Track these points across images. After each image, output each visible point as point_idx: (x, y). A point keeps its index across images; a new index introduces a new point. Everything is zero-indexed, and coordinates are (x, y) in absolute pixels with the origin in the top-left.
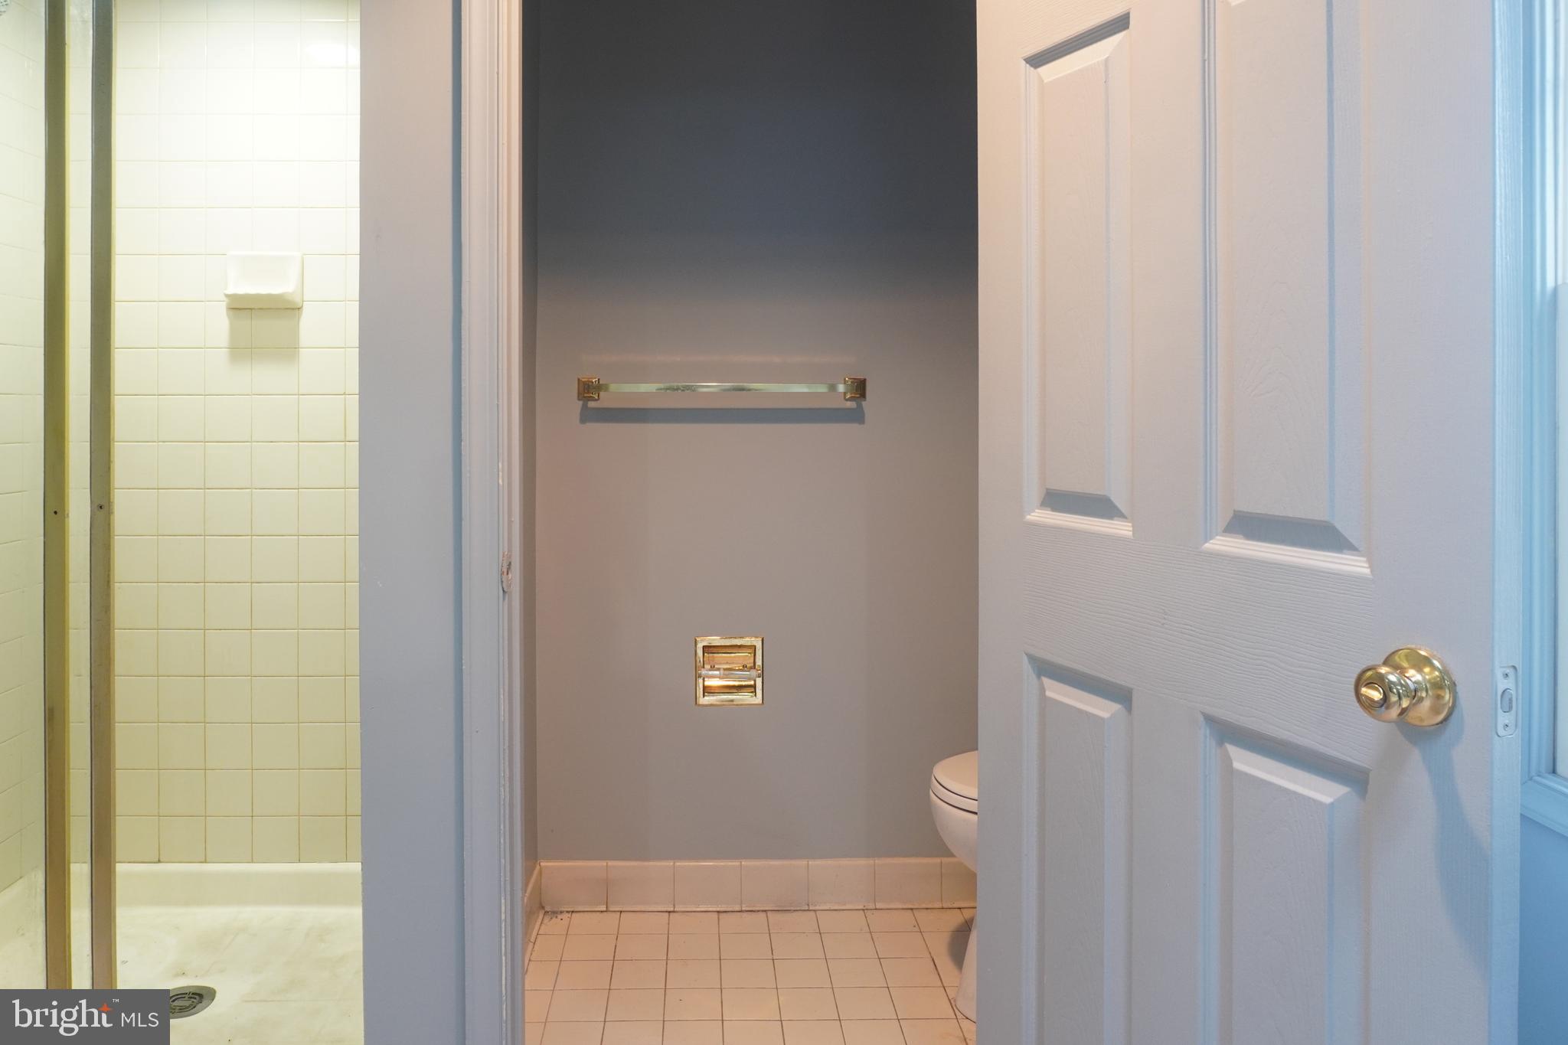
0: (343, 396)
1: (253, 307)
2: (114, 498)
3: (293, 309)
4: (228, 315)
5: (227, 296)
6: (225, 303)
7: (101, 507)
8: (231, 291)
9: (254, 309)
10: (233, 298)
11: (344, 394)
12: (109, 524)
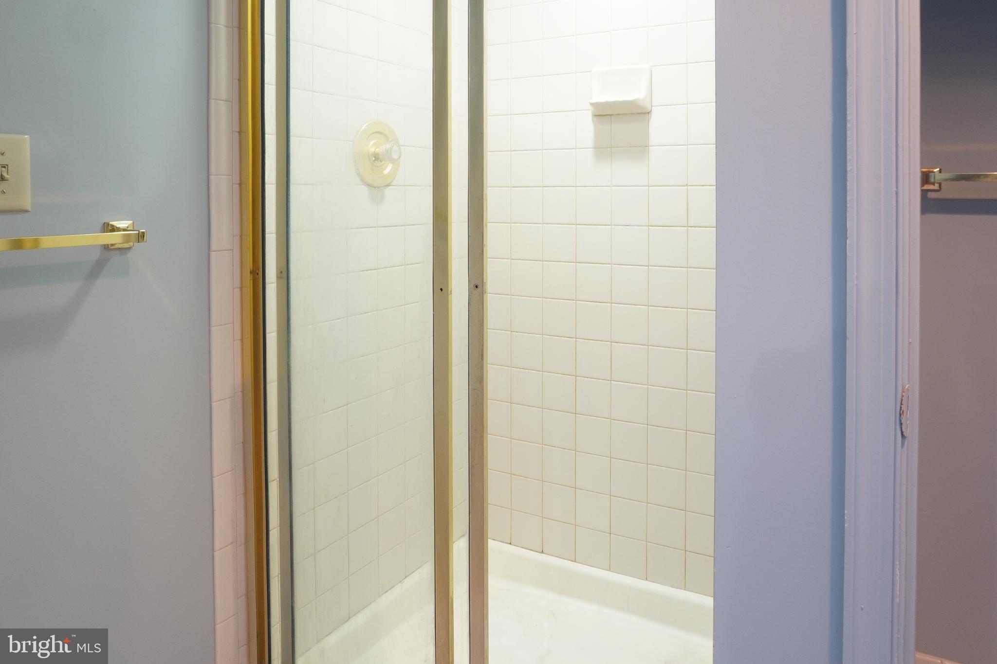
0: (686, 187)
1: (612, 114)
2: (487, 280)
3: (644, 113)
4: (593, 121)
5: (592, 104)
6: (590, 111)
7: (477, 287)
8: (593, 101)
9: (613, 115)
10: (596, 105)
11: (687, 185)
12: (483, 304)
